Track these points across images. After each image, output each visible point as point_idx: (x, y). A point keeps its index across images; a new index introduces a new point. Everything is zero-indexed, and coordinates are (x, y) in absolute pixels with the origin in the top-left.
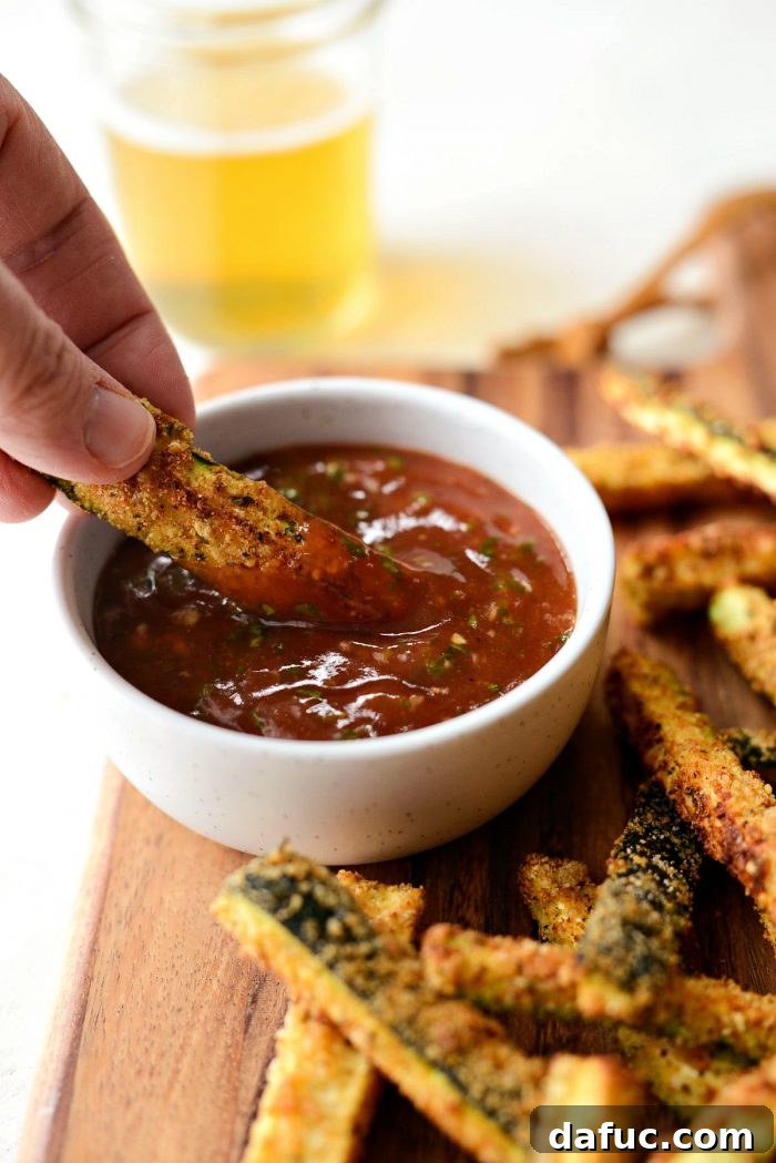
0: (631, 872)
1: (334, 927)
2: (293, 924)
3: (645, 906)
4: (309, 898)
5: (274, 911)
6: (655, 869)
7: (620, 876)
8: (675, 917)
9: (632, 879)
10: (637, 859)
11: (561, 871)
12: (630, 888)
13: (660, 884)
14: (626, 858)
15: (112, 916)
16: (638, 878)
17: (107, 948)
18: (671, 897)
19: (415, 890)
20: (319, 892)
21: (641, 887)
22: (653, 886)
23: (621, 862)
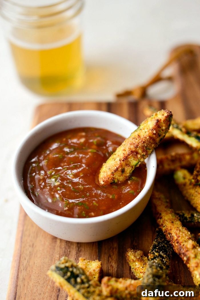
0: (155, 258)
1: (79, 280)
2: (68, 280)
3: (159, 269)
4: (72, 272)
5: (63, 276)
6: (160, 255)
7: (152, 259)
8: (166, 270)
9: (155, 260)
10: (156, 254)
11: (136, 254)
12: (154, 264)
13: (162, 261)
14: (153, 253)
15: (22, 268)
16: (156, 260)
17: (21, 277)
18: (165, 264)
19: (100, 262)
20: (75, 270)
21: (157, 263)
22: (160, 262)
23: (152, 255)
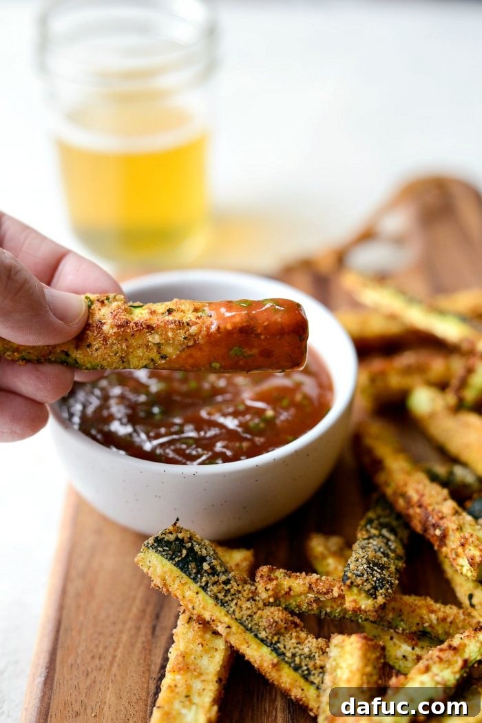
0: (369, 538)
1: (206, 566)
2: (183, 566)
3: (380, 554)
4: (191, 550)
6: (383, 536)
7: (364, 539)
8: (396, 561)
9: (371, 541)
10: (374, 531)
11: (329, 542)
12: (370, 545)
13: (387, 544)
14: (367, 531)
16: (374, 540)
18: (394, 551)
19: (249, 552)
20: (197, 548)
21: (376, 545)
22: (383, 545)
23: (364, 532)
